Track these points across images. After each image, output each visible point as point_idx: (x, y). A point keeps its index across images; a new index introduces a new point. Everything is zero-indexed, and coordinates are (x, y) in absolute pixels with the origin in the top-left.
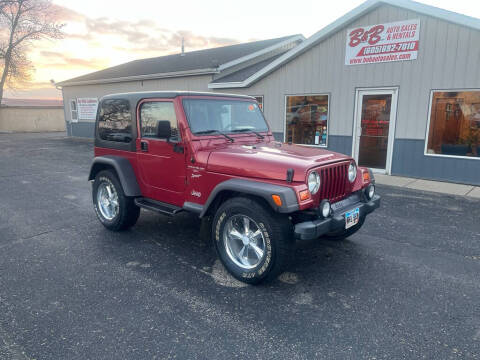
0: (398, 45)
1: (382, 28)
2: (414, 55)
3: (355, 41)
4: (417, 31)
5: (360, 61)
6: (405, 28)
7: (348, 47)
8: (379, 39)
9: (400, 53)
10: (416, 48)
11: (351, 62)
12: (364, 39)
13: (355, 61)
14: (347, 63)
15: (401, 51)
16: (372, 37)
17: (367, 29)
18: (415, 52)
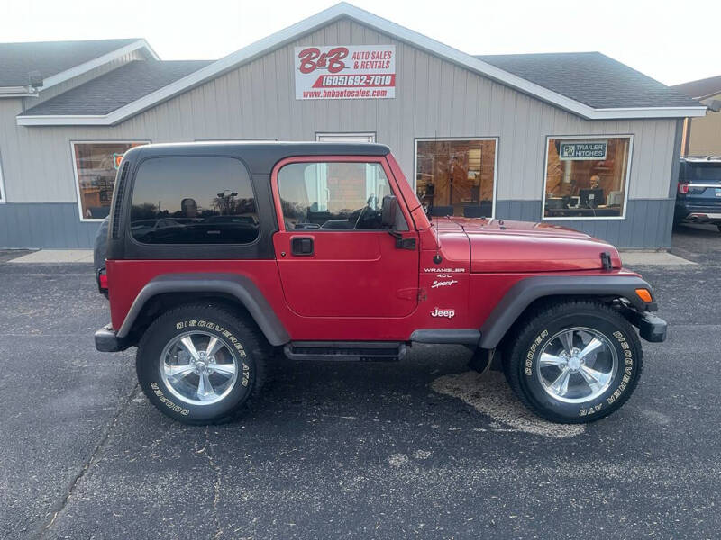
0: (369, 77)
1: (346, 52)
2: (391, 92)
3: (308, 66)
4: (393, 60)
5: (318, 94)
6: (376, 55)
7: (298, 73)
8: (342, 66)
9: (374, 89)
10: (392, 84)
11: (305, 94)
12: (321, 63)
13: (312, 94)
14: (299, 96)
15: (373, 85)
16: (332, 62)
17: (325, 50)
18: (393, 88)
